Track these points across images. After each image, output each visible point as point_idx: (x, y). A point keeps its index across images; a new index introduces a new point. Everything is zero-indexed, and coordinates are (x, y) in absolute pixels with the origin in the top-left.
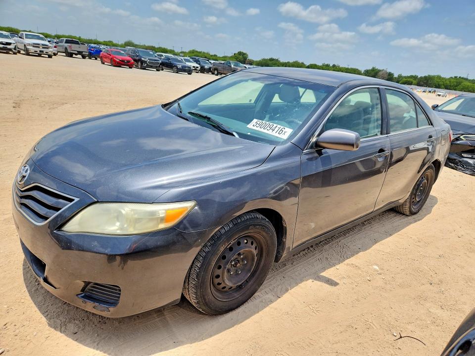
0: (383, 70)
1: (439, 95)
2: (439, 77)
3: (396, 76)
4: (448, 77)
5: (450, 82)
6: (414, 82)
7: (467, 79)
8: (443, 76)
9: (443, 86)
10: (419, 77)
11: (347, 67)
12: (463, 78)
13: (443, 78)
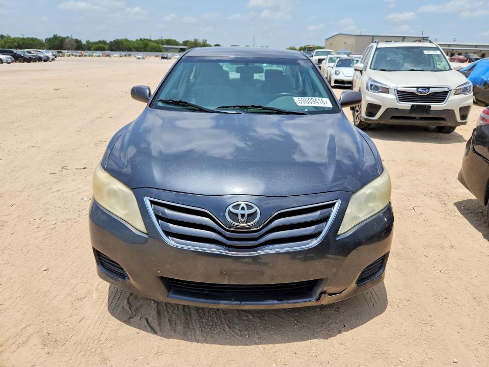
0: (68, 37)
1: (139, 58)
2: (127, 40)
3: (84, 42)
4: (134, 40)
5: (138, 44)
6: (106, 47)
7: (150, 40)
8: (130, 39)
9: (134, 49)
10: (108, 42)
11: (21, 37)
12: (147, 40)
13: (131, 42)
